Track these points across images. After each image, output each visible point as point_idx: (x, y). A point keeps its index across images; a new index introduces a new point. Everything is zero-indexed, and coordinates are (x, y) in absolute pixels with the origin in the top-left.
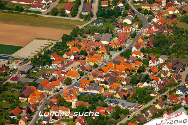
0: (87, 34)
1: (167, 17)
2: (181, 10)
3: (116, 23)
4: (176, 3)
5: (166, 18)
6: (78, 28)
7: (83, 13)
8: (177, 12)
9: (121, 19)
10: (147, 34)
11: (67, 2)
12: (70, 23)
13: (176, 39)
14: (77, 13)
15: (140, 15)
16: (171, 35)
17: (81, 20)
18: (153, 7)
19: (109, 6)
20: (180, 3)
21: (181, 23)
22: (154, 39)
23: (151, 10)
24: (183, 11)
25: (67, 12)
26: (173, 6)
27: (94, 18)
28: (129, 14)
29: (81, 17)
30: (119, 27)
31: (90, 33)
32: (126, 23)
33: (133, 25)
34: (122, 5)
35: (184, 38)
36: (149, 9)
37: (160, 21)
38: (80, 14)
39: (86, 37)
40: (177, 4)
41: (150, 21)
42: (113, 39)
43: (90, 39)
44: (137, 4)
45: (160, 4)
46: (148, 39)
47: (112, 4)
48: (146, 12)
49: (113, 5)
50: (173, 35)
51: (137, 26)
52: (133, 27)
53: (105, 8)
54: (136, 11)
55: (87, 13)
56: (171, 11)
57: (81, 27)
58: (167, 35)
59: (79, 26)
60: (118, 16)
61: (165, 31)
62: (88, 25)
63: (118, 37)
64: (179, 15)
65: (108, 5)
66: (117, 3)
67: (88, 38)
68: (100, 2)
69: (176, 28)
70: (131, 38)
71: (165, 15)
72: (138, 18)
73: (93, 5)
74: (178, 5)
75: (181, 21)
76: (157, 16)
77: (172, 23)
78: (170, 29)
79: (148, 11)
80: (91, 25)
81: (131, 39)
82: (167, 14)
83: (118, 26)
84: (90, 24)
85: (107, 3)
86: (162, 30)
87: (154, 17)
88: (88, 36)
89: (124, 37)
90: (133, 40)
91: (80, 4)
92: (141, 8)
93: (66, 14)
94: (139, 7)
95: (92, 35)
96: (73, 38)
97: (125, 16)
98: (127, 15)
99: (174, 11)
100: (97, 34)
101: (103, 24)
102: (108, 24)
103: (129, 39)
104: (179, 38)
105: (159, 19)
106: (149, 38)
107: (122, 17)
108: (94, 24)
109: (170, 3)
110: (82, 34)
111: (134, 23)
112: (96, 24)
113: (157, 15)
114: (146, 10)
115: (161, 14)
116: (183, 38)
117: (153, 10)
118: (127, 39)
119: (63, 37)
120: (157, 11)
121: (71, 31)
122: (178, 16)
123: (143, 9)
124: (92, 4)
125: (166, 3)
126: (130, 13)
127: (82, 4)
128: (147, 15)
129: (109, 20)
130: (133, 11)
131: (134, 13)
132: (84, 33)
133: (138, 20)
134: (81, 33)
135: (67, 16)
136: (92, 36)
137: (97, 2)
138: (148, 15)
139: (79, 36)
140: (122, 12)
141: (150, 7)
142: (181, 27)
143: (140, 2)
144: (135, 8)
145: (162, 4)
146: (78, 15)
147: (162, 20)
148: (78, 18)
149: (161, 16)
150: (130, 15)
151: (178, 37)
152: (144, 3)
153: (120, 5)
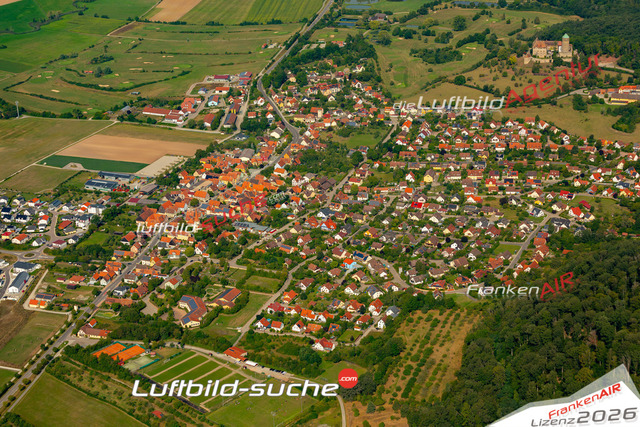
1: (323, 130)
2: (339, 121)
3: (262, 137)
8: (334, 124)
9: (268, 133)
10: (295, 150)
15: (291, 128)
18: (307, 118)
20: (339, 114)
21: (337, 136)
22: (302, 155)
23: (304, 122)
24: (342, 123)
26: (330, 118)
29: (223, 130)
32: (273, 137)
33: (280, 139)
37: (313, 134)
41: (301, 134)
42: (256, 155)
44: (289, 115)
46: (296, 155)
47: (260, 115)
51: (286, 140)
54: (287, 123)
56: (328, 123)
61: (317, 146)
63: (261, 153)
65: (255, 116)
66: (267, 115)
69: (331, 142)
71: (320, 127)
72: (288, 131)
74: (336, 116)
76: (310, 128)
77: (327, 137)
78: (324, 143)
79: (301, 123)
81: (276, 155)
82: (323, 126)
83: (263, 141)
86: (314, 144)
87: (306, 130)
89: (268, 152)
90: (278, 157)
91: (223, 115)
92: (294, 120)
94: (291, 119)
98: (276, 127)
99: (331, 123)
101: (246, 138)
102: (252, 138)
103: (273, 155)
107: (270, 130)
109: (328, 113)
111: (282, 137)
115: (316, 126)
117: (307, 122)
120: (311, 123)
122: (335, 129)
124: (238, 115)
125: (323, 114)
126: (279, 125)
128: (300, 127)
129: (254, 134)
131: (284, 125)
133: (287, 134)
137: (243, 113)
140: (271, 124)
141: (304, 119)
143: (293, 113)
144: (287, 120)
145: (318, 115)
147: (316, 133)
149: (315, 129)
150: (279, 128)
152: (297, 114)
153: (270, 116)
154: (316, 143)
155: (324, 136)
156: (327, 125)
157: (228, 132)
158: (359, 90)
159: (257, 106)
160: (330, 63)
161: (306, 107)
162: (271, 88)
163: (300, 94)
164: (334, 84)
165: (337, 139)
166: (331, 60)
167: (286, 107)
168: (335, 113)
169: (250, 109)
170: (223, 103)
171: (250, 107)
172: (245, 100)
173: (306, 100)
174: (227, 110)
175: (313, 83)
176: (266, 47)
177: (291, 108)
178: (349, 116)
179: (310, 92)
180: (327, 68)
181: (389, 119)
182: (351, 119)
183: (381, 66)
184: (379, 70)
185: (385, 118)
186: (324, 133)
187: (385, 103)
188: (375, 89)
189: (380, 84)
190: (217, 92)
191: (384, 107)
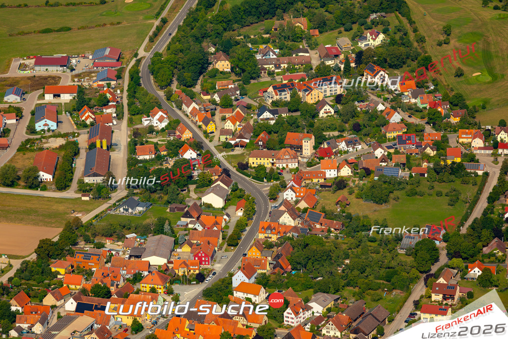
0: (104, 238)
1: (322, 186)
2: (357, 165)
3: (181, 206)
4: (340, 147)
5: (318, 190)
6: (77, 220)
7: (87, 180)
8: (346, 171)
9: (193, 195)
10: (270, 236)
11: (41, 149)
12: (54, 207)
13: (352, 247)
14: (71, 180)
15: (246, 182)
16: (337, 237)
17: (84, 198)
18: (279, 159)
19: (159, 158)
20: (353, 148)
21: (361, 202)
22: (291, 249)
23: (274, 167)
24: (364, 168)
25: (44, 178)
26: (333, 157)
27: (118, 191)
28: (216, 181)
29: (84, 189)
30: (191, 217)
31: (111, 236)
32: (209, 206)
33: (228, 211)
34: (194, 155)
35: (372, 244)
36: (270, 165)
37: (303, 198)
38: (81, 182)
39: (104, 247)
40: (346, 148)
41: (274, 197)
42: (179, 250)
43: (114, 253)
44: (233, 150)
45: (299, 151)
46: (275, 249)
47: (165, 153)
48: (261, 174)
49: (168, 155)
50: (341, 237)
51: (240, 213)
52: (228, 215)
53: (147, 165)
54: (234, 170)
55: (99, 180)
56: (330, 169)
57: (85, 218)
58: (326, 238)
59: (79, 215)
60: (184, 186)
61: (318, 226)
62: (103, 211)
63: (191, 245)
64: (354, 182)
65: (153, 156)
66: (181, 151)
67: (107, 249)
68: (132, 147)
69: (349, 217)
70: (225, 246)
71: (315, 181)
72: (241, 190)
73: (114, 155)
74: (347, 152)
75: (359, 197)
76: (292, 183)
77: (337, 204)
78: (332, 219)
79: (268, 171)
80: (112, 213)
81: (226, 250)
82: (321, 178)
83: (187, 215)
84: (109, 209)
85: (153, 149)
86: (311, 223)
87: (284, 187)
88: (109, 244)
89: (209, 243)
90: (232, 253)
91: (77, 153)
92: (247, 163)
93: (41, 182)
94: (240, 160)
95: (118, 241)
96: (69, 250)
97: (205, 184)
98: (211, 182)
99: (339, 169)
100: (133, 238)
101: (144, 209)
102: (160, 208)
103: (220, 248)
104: (359, 245)
105: (300, 192)
106: (277, 245)
107: (197, 187)
108: (122, 209)
109: (326, 146)
110: (92, 238)
111: (230, 205)
112: (127, 210)
113: (294, 180)
114: (261, 168)
115: (304, 177)
116: (369, 244)
117: (281, 167)
118: (216, 249)
119: (39, 248)
120: (291, 170)
121: (60, 230)
122: (352, 185)
123: (253, 166)
124: (111, 154)
125: (315, 148)
126: (217, 177)
127: (83, 153)
128: (265, 180)
129: (160, 198)
130: (226, 172)
131: (229, 176)
132: (95, 235)
133: (240, 197)
134: (89, 234)
135: (44, 189)
136: (120, 243)
137: (122, 148)
138: (269, 180)
139: (83, 243)
140: (196, 173)
141: (270, 160)
142: (361, 214)
143: (242, 146)
144: (230, 163)
145: (304, 151)
146: (74, 185)
147: (308, 196)
148: (76, 192)
149: (303, 184)
150: (219, 182)
151: (358, 243)
152: (252, 148)
153: (190, 154)
154: (315, 218)
155: (329, 200)
156: (331, 174)
157: (98, 193)
158: (385, 89)
159: (151, 130)
160: (301, 24)
161: (270, 131)
162: (174, 87)
163: (247, 100)
164: (324, 74)
165: (360, 208)
166: (304, 20)
167: (224, 132)
168: (342, 146)
169: (137, 139)
170: (69, 124)
171: (136, 134)
172: (120, 116)
173: (267, 115)
174: (83, 140)
175: (271, 74)
177: (233, 134)
178: (379, 153)
179: (272, 95)
180: (296, 37)
181: (472, 159)
182: (383, 159)
183: (422, 32)
184: (421, 40)
185: (464, 156)
186: (326, 193)
187: (454, 120)
188: (421, 85)
189: (430, 74)
190: (49, 98)
191: (454, 129)
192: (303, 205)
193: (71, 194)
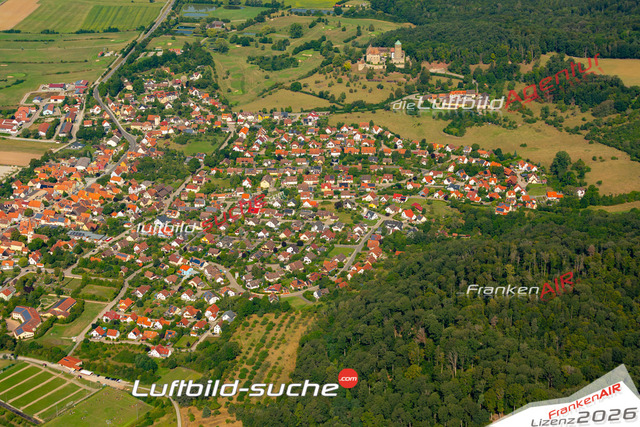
0: (61, 159)
1: (159, 137)
2: (177, 129)
3: (98, 145)
5: (158, 139)
6: (51, 151)
8: (171, 131)
9: (104, 141)
10: (132, 157)
11: (44, 122)
12: (44, 147)
14: (53, 135)
15: (128, 136)
16: (160, 158)
17: (57, 143)
18: (144, 126)
19: (93, 126)
20: (177, 122)
21: (175, 144)
22: (139, 163)
23: (141, 130)
24: (179, 130)
26: (167, 125)
27: (73, 140)
29: (58, 139)
30: (101, 150)
31: (64, 158)
32: (109, 146)
33: (117, 148)
37: (150, 142)
38: (57, 136)
39: (60, 162)
41: (138, 142)
42: (92, 164)
43: (63, 165)
44: (126, 123)
45: (153, 123)
46: (133, 163)
48: (135, 132)
50: (162, 158)
51: (122, 149)
52: (117, 150)
54: (124, 131)
55: (65, 135)
57: (55, 151)
58: (156, 158)
59: (53, 150)
60: (101, 137)
61: (154, 154)
62: (64, 148)
63: (97, 161)
64: (174, 135)
65: (91, 125)
66: (103, 123)
68: (83, 121)
69: (168, 150)
70: (113, 161)
71: (157, 135)
72: (125, 139)
73: (74, 125)
74: (174, 123)
75: (174, 142)
76: (147, 136)
77: (164, 144)
78: (160, 151)
79: (138, 131)
81: (112, 164)
82: (160, 134)
83: (99, 149)
84: (67, 147)
85: (91, 122)
86: (151, 152)
87: (143, 138)
88: (63, 161)
89: (105, 161)
90: (115, 165)
91: (58, 124)
92: (130, 128)
93: (40, 136)
94: (128, 127)
96: (43, 164)
97: (110, 136)
98: (113, 136)
99: (168, 130)
100: (73, 158)
101: (82, 147)
102: (88, 146)
103: (110, 163)
105: (149, 140)
106: (134, 161)
107: (107, 138)
108: (72, 147)
109: (165, 121)
111: (119, 145)
112: (74, 147)
114: (135, 130)
115: (153, 134)
117: (144, 130)
118: (108, 163)
119: (31, 163)
120: (148, 131)
121: (43, 155)
122: (172, 137)
123: (132, 129)
125: (160, 121)
126: (115, 134)
127: (61, 124)
128: (136, 135)
129: (90, 142)
130: (119, 131)
131: (121, 133)
132: (57, 158)
133: (124, 142)
134: (55, 157)
135: (41, 139)
136: (67, 161)
137: (79, 122)
138: (138, 135)
139: (52, 161)
140: (107, 132)
141: (140, 126)
142: (173, 149)
143: (130, 121)
144: (124, 128)
145: (155, 123)
146: (55, 137)
147: (153, 141)
148: (55, 140)
149: (152, 137)
150: (116, 136)
152: (134, 122)
153: (106, 124)
154: (153, 150)
155: (161, 144)
156: (165, 132)
157: (64, 140)
158: (196, 97)
159: (93, 114)
160: (167, 71)
161: (142, 114)
162: (107, 97)
163: (136, 102)
164: (171, 91)
165: (174, 146)
166: (169, 68)
167: (123, 115)
168: (172, 121)
169: (86, 117)
170: (58, 112)
171: (86, 116)
172: (81, 109)
173: (142, 108)
174: (62, 119)
175: (150, 91)
176: (103, 55)
177: (127, 116)
178: (187, 123)
179: (146, 100)
180: (164, 75)
181: (226, 126)
182: (188, 126)
183: (218, 73)
184: (216, 77)
185: (222, 125)
186: (161, 140)
187: (222, 110)
188: (212, 96)
189: (217, 91)
190: (52, 101)
191: (221, 114)
192: (149, 145)
193: (52, 141)
